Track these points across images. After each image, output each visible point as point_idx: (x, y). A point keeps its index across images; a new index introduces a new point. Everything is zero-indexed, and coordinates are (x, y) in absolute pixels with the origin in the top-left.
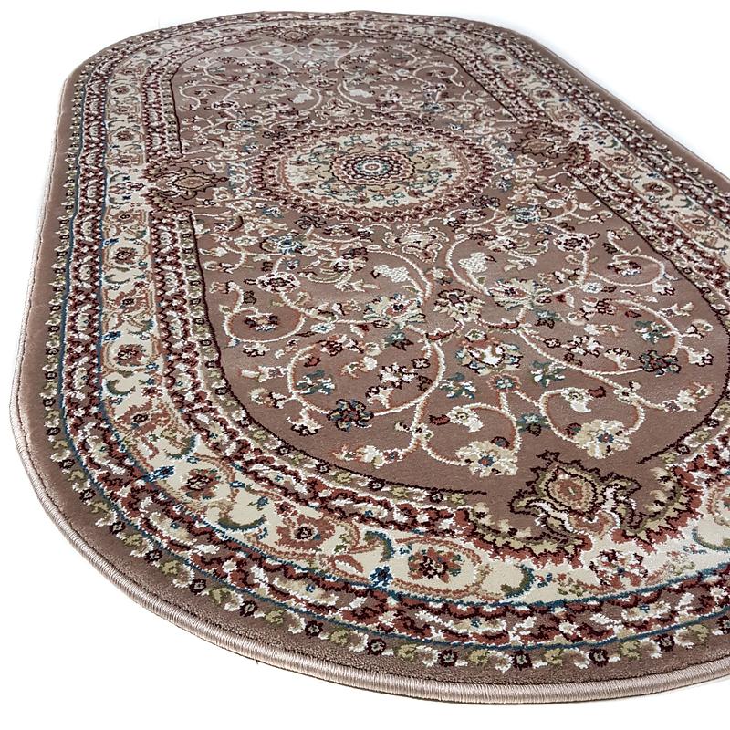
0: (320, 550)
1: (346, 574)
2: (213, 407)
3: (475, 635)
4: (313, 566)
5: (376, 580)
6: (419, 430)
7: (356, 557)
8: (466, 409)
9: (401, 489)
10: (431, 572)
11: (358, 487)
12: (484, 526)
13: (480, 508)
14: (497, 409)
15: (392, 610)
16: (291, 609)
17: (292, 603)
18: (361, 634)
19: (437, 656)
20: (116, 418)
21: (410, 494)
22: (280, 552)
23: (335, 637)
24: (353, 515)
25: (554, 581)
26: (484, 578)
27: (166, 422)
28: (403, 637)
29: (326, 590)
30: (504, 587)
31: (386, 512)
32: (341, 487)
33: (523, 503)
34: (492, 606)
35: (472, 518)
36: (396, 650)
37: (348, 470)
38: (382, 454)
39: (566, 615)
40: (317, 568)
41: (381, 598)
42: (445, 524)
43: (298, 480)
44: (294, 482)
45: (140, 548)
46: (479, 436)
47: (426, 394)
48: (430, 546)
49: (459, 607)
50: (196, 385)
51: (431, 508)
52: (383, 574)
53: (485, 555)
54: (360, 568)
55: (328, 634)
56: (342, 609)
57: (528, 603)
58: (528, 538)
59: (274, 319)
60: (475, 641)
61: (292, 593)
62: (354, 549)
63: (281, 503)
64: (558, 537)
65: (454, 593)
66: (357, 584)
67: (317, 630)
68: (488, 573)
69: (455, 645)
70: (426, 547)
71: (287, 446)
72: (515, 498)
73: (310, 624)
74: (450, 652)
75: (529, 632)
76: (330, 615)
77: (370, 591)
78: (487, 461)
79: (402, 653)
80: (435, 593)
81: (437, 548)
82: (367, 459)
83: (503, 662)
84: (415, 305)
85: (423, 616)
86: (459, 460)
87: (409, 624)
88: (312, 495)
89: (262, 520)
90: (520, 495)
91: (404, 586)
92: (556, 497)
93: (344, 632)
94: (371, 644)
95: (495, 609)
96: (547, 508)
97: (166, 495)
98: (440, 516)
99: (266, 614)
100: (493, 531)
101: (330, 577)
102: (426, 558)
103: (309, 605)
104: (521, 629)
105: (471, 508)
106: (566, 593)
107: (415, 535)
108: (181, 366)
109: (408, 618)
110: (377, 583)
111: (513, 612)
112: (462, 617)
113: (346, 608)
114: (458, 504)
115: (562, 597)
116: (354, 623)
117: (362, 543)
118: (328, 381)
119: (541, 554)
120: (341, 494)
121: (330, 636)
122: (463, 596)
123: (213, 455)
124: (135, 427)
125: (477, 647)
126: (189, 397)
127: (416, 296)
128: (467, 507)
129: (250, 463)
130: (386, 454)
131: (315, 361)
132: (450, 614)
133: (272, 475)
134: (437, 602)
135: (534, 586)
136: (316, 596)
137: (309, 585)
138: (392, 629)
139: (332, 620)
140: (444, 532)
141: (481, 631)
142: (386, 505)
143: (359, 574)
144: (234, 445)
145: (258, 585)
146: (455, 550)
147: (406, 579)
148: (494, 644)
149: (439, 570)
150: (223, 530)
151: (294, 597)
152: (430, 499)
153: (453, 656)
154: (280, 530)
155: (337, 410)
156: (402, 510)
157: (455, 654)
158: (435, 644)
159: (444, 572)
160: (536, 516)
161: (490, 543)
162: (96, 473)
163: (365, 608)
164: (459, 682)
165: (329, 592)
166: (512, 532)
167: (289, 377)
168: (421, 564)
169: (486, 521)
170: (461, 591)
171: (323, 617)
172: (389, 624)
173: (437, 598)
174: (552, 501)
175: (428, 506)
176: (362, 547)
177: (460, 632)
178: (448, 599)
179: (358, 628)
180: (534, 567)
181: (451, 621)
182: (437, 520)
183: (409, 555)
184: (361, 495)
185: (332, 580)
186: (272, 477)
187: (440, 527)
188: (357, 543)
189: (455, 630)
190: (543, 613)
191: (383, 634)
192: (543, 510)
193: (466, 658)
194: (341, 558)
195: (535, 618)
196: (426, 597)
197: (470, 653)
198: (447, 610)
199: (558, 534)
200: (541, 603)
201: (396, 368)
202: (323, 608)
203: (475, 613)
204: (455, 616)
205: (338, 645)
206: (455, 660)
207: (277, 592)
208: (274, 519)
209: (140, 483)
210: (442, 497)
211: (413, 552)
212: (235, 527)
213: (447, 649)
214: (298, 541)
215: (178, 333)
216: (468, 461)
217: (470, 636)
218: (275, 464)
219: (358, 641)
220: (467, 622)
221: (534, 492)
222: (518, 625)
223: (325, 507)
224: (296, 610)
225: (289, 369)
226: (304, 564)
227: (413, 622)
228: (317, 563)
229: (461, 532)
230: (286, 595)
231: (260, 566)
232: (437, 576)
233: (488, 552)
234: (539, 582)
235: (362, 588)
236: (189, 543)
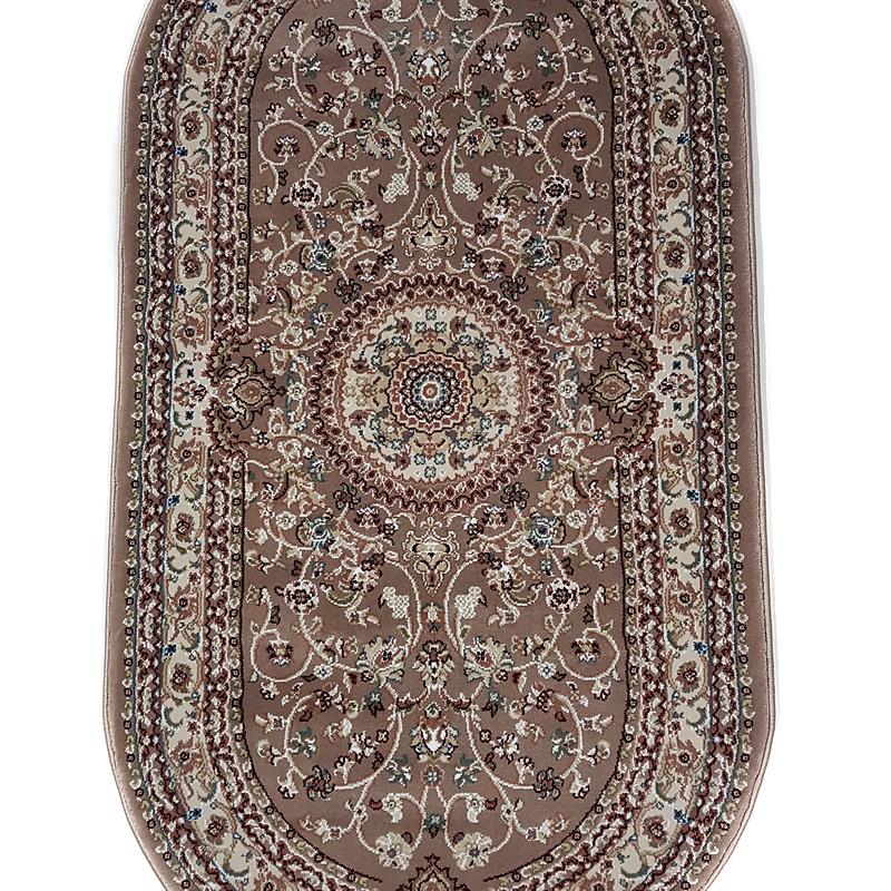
2: (232, 754)
6: (360, 812)
8: (397, 797)
9: (333, 865)
11: (308, 857)
14: (418, 802)
20: (169, 752)
21: (337, 871)
24: (299, 880)
27: (201, 763)
31: (319, 882)
32: (297, 854)
37: (305, 840)
38: (329, 829)
43: (274, 841)
44: (271, 842)
45: (179, 876)
46: (394, 828)
47: (375, 774)
50: (223, 726)
51: (346, 886)
59: (289, 651)
63: (260, 859)
71: (272, 806)
72: (397, 889)
78: (392, 853)
82: (319, 832)
84: (400, 656)
86: (375, 848)
88: (279, 856)
89: (247, 871)
90: (401, 889)
97: (196, 836)
108: (215, 701)
114: (362, 886)
118: (312, 742)
120: (296, 860)
123: (226, 804)
124: (181, 764)
126: (217, 741)
127: (404, 643)
129: (247, 817)
130: (332, 830)
131: (308, 715)
133: (260, 832)
142: (319, 875)
144: (240, 797)
150: (225, 873)
152: (347, 878)
154: (256, 882)
155: (312, 776)
156: (328, 883)
162: (157, 805)
167: (287, 731)
175: (343, 884)
184: (308, 864)
186: (258, 834)
201: (363, 737)
208: (254, 873)
209: (181, 820)
210: (355, 879)
212: (231, 873)
215: (217, 653)
216: (381, 850)
218: (262, 822)
221: (410, 888)
223: (285, 869)
225: (288, 721)
236: (205, 880)
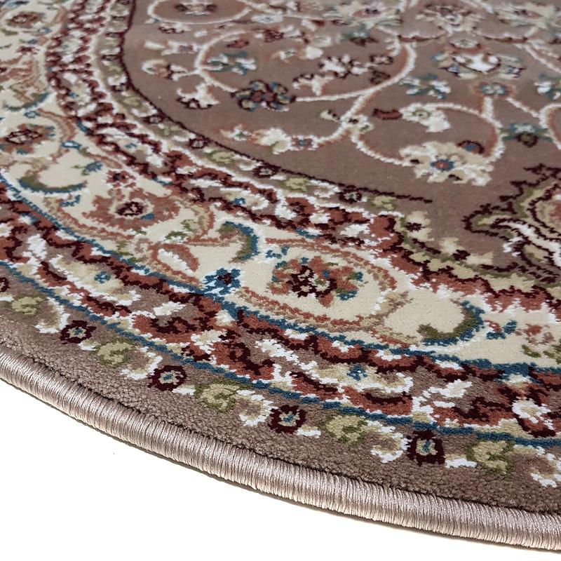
0: (145, 233)
1: (168, 268)
2: (91, 70)
3: (349, 391)
4: (123, 250)
5: (212, 284)
6: (354, 121)
7: (195, 250)
8: (430, 107)
9: (301, 180)
10: (305, 289)
11: (238, 170)
12: (415, 241)
13: (415, 218)
14: (476, 112)
15: (219, 328)
16: (58, 298)
17: (64, 291)
18: (151, 354)
19: (268, 412)
21: (311, 188)
22: (84, 226)
23: (106, 350)
24: (214, 199)
25: (519, 334)
26: (392, 311)
27: (25, 76)
28: (221, 370)
29: (126, 283)
30: (424, 329)
31: (265, 204)
32: (213, 167)
33: (489, 220)
34: (394, 352)
35: (398, 227)
36: (200, 388)
37: (232, 150)
38: (289, 139)
39: (531, 389)
40: (127, 254)
41: (208, 310)
42: (353, 230)
43: (157, 151)
44: (150, 152)
46: (441, 137)
47: (378, 88)
48: (317, 254)
49: (336, 344)
50: (83, 50)
51: (337, 208)
52: (226, 279)
53: (405, 280)
54: (194, 264)
55: (96, 344)
56: (139, 313)
57: (463, 359)
58: (486, 267)
59: (211, 8)
60: (345, 401)
61: (70, 278)
62: (197, 240)
63: (118, 171)
64: (539, 272)
65: (335, 323)
66: (179, 284)
67: (81, 335)
68: (401, 304)
69: (308, 401)
70: (310, 255)
71: (162, 115)
72: (477, 212)
73: (76, 324)
74: (294, 410)
75: (452, 405)
76: (115, 317)
77: (196, 298)
78: (445, 165)
79: (209, 395)
80: (302, 318)
81: (328, 258)
82: (265, 142)
83: (388, 445)
84: (393, 12)
85: (269, 347)
86: (401, 159)
87: (239, 353)
88: (167, 169)
89: (80, 186)
90: (486, 210)
91: (254, 299)
92: (546, 220)
93: (125, 346)
94: (162, 371)
95: (398, 357)
96: (528, 232)
98: (347, 218)
99: (16, 299)
100: (429, 249)
101: (142, 268)
102: (304, 269)
103: (89, 299)
104: (438, 397)
105: (401, 215)
106: (536, 355)
107: (300, 237)
108: (76, 34)
109: (242, 345)
110: (210, 288)
111: (431, 368)
112: (336, 359)
113: (145, 313)
114: (381, 208)
115: (529, 360)
116: (147, 336)
117: (213, 234)
118: (249, 62)
119: (503, 291)
120: (210, 174)
121: (98, 348)
122: (349, 329)
123: (61, 113)
125: (346, 411)
126: (68, 59)
127: (397, 5)
128: (395, 214)
129: (103, 126)
130: (294, 140)
131: (241, 44)
132: (316, 352)
133: (124, 141)
134: (301, 331)
135: (480, 336)
136: (107, 289)
137: (103, 273)
138: (206, 357)
139: (113, 326)
140: (346, 240)
141: (361, 386)
142: (270, 196)
143: (190, 273)
144: (93, 107)
145: (26, 260)
146: (356, 265)
147: (262, 290)
148: (379, 412)
149: (320, 288)
150: (20, 188)
151: (71, 284)
152: (341, 197)
153: (297, 417)
154: (98, 201)
155: (249, 89)
156: (291, 205)
157: (303, 414)
158: (273, 392)
159: (327, 292)
160: (507, 240)
161: (419, 264)
163: (176, 319)
164: (295, 464)
165: (129, 287)
166: (461, 256)
167: (202, 54)
168: (294, 276)
169: (421, 235)
170: (347, 322)
171: (101, 318)
172: (206, 349)
173: (303, 326)
174: (537, 224)
175: (333, 205)
176: (210, 239)
177: (325, 381)
178: (320, 330)
179: (151, 345)
180: (487, 308)
181: (314, 363)
182: (341, 223)
183: (280, 261)
184: (236, 178)
185: (142, 273)
186: (122, 143)
187: (342, 233)
188: (205, 232)
189: (315, 376)
190: (486, 378)
191: (188, 361)
192: (520, 234)
193: (320, 425)
194: (169, 247)
195: (469, 384)
196: (284, 321)
197: (330, 418)
198: (314, 345)
199: (539, 268)
200: (487, 362)
201: (346, 59)
202: (109, 307)
203: (362, 357)
204: (324, 356)
205: (105, 363)
206: (299, 424)
207: (49, 272)
210: (360, 197)
211: (286, 258)
212: (38, 188)
213: (291, 403)
214: (118, 216)
215: (93, 8)
216: (415, 161)
217: (340, 390)
218: (136, 131)
219: (141, 362)
220: (342, 369)
221: (510, 209)
222: (433, 390)
223: (179, 185)
224: (63, 302)
225: (205, 47)
226: (110, 245)
227: (247, 352)
228: (131, 248)
229: (374, 244)
230: (60, 279)
231: (44, 237)
232: (313, 295)
233: (413, 276)
234: (491, 330)
235: (184, 291)
